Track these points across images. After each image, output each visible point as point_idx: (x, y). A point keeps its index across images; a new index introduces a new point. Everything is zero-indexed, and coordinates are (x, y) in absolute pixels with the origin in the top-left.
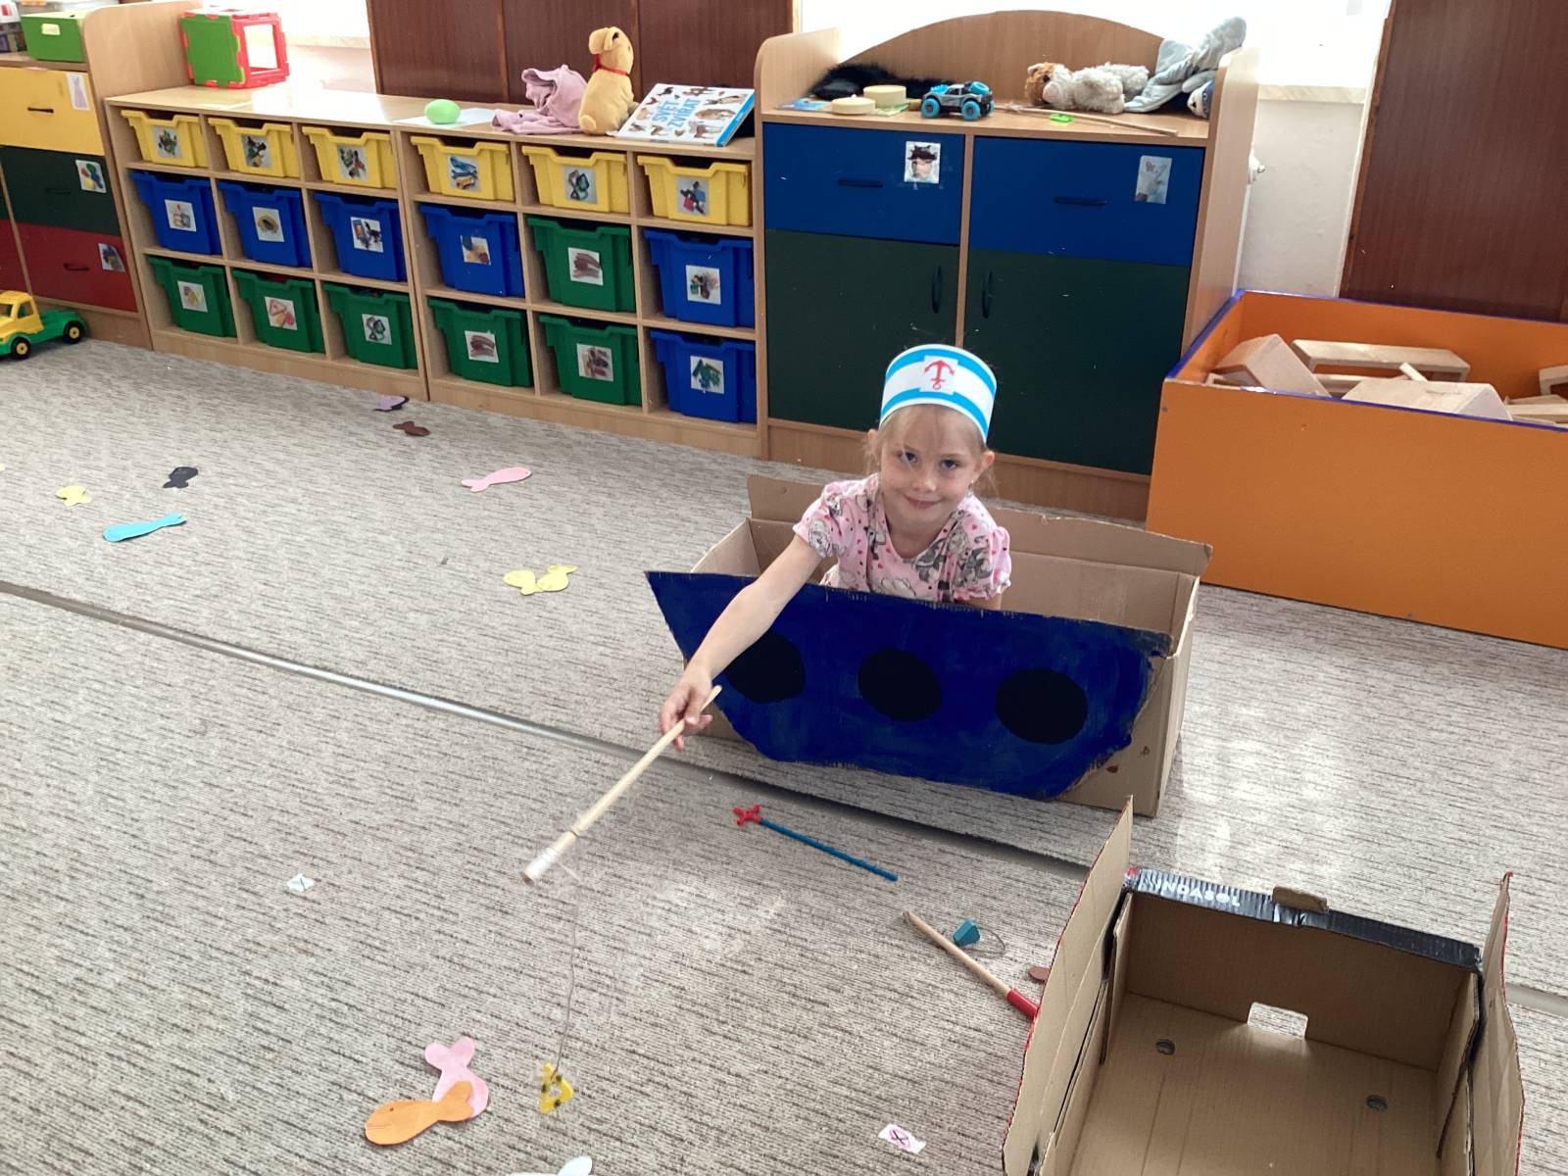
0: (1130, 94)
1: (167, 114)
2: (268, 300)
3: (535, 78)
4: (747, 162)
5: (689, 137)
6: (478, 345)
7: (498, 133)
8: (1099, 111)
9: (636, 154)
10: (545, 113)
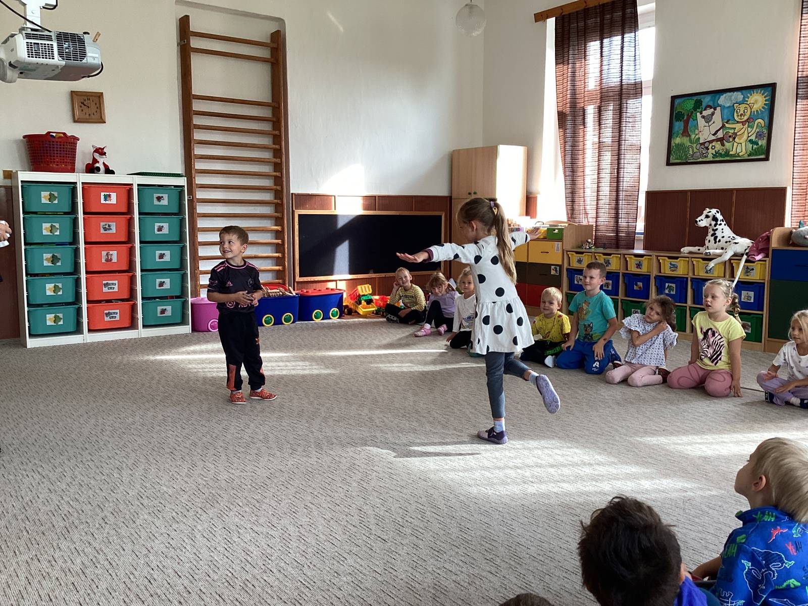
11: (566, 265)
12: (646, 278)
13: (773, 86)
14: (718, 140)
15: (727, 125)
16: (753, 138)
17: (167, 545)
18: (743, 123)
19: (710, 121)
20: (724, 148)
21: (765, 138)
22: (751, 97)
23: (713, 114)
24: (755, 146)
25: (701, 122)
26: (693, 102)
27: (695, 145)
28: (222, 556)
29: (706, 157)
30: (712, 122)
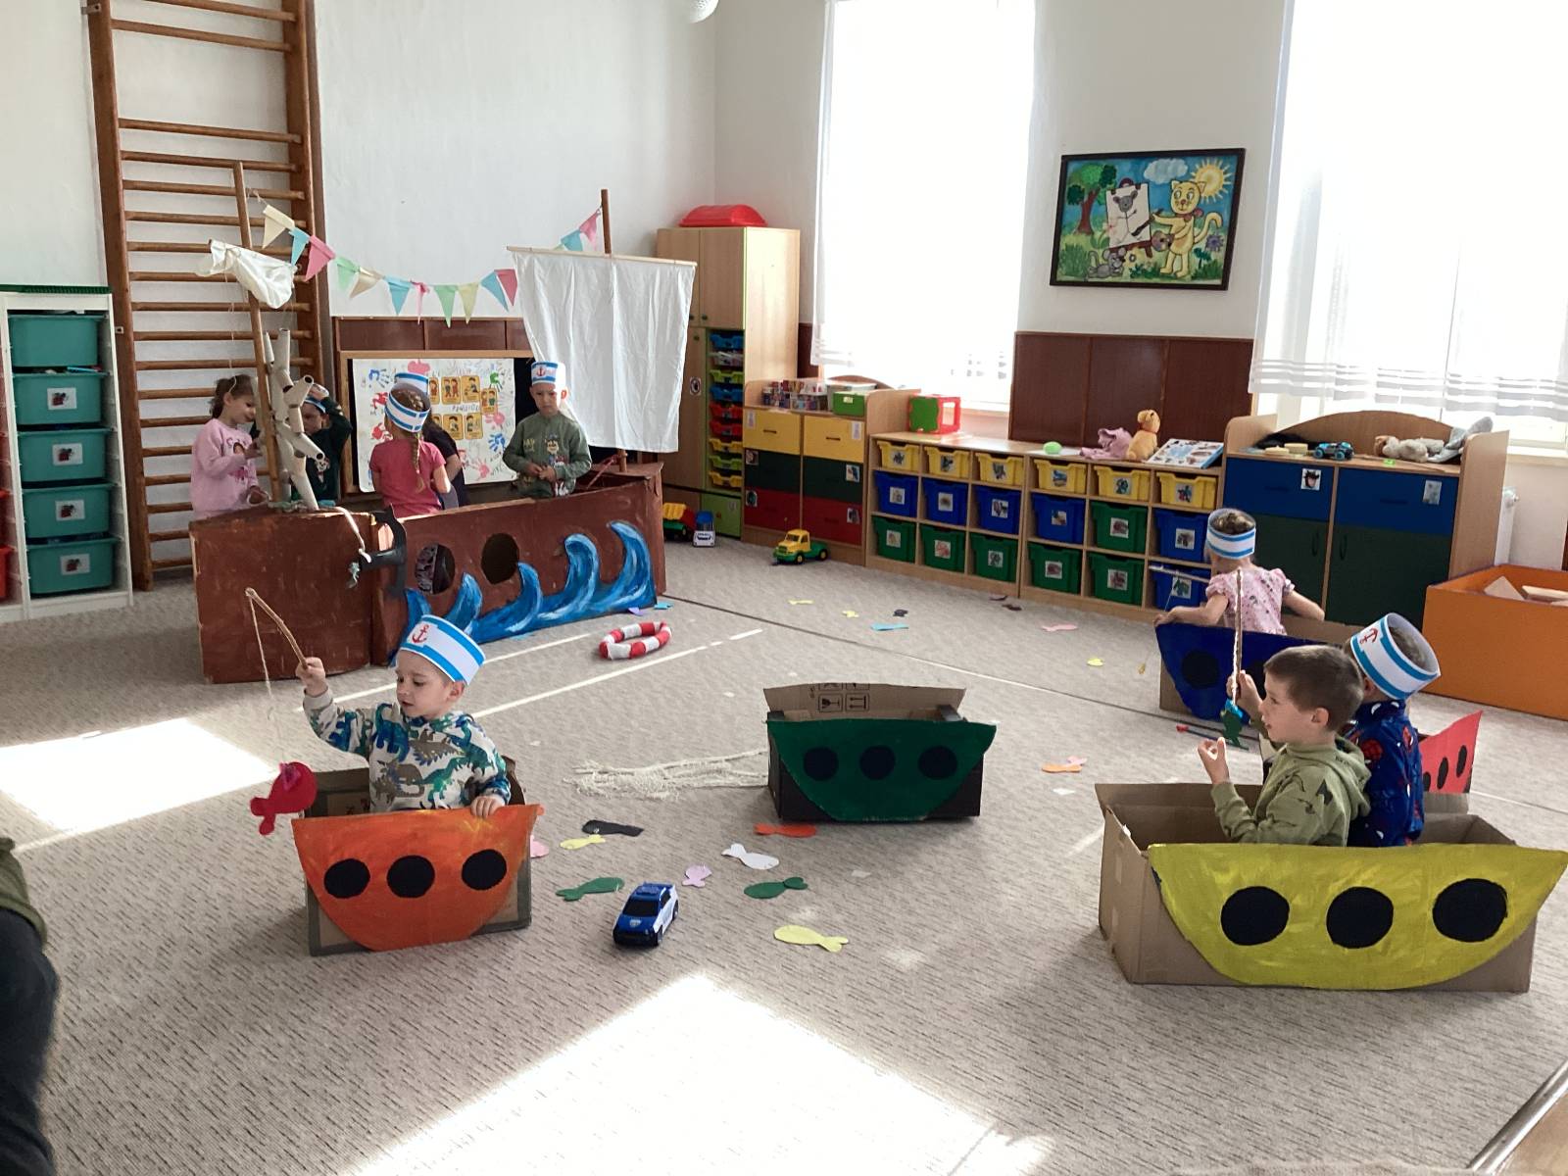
0: (1431, 453)
1: (902, 444)
2: (936, 542)
3: (1105, 433)
4: (1217, 477)
5: (1186, 464)
6: (1052, 569)
7: (1082, 459)
8: (1414, 461)
9: (1156, 471)
10: (1108, 451)
11: (872, 467)
12: (1013, 496)
13: (1237, 156)
14: (1142, 245)
15: (1158, 219)
16: (1202, 246)
17: (135, 1129)
18: (1186, 218)
19: (1128, 209)
20: (1151, 260)
21: (1223, 249)
22: (1200, 170)
23: (1134, 195)
24: (1204, 262)
25: (1113, 209)
26: (1100, 170)
27: (1101, 251)
28: (241, 1148)
29: (1120, 274)
30: (1132, 210)
